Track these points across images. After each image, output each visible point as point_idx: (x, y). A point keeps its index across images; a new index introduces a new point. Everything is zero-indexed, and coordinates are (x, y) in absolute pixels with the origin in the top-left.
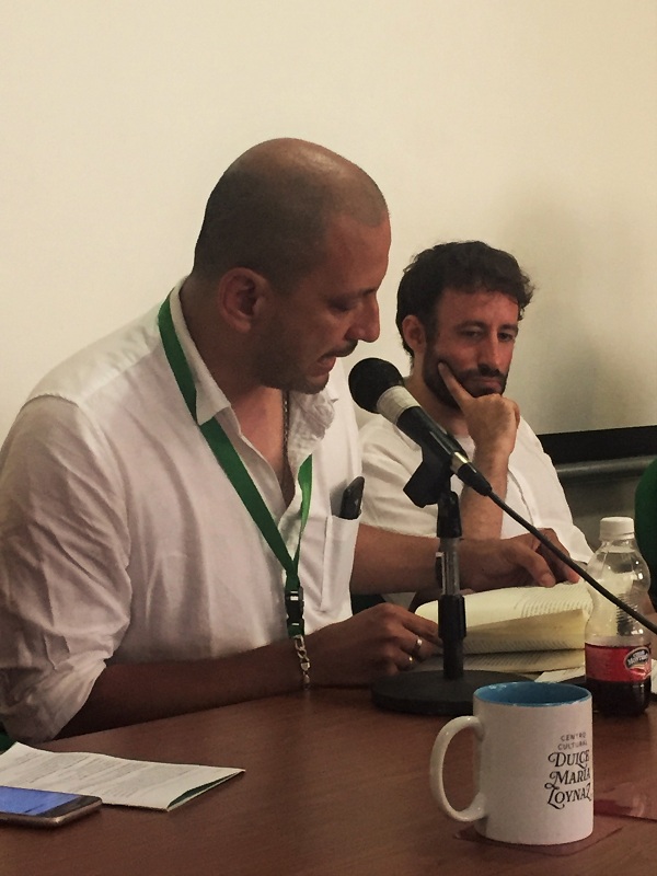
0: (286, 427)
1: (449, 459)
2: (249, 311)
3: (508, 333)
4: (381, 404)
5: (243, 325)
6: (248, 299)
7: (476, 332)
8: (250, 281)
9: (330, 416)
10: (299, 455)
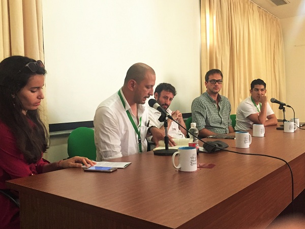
0: (137, 111)
1: (166, 114)
2: (133, 87)
3: (171, 99)
4: (154, 106)
5: (132, 90)
6: (133, 85)
7: (166, 98)
8: (133, 82)
9: (144, 110)
10: (140, 116)
